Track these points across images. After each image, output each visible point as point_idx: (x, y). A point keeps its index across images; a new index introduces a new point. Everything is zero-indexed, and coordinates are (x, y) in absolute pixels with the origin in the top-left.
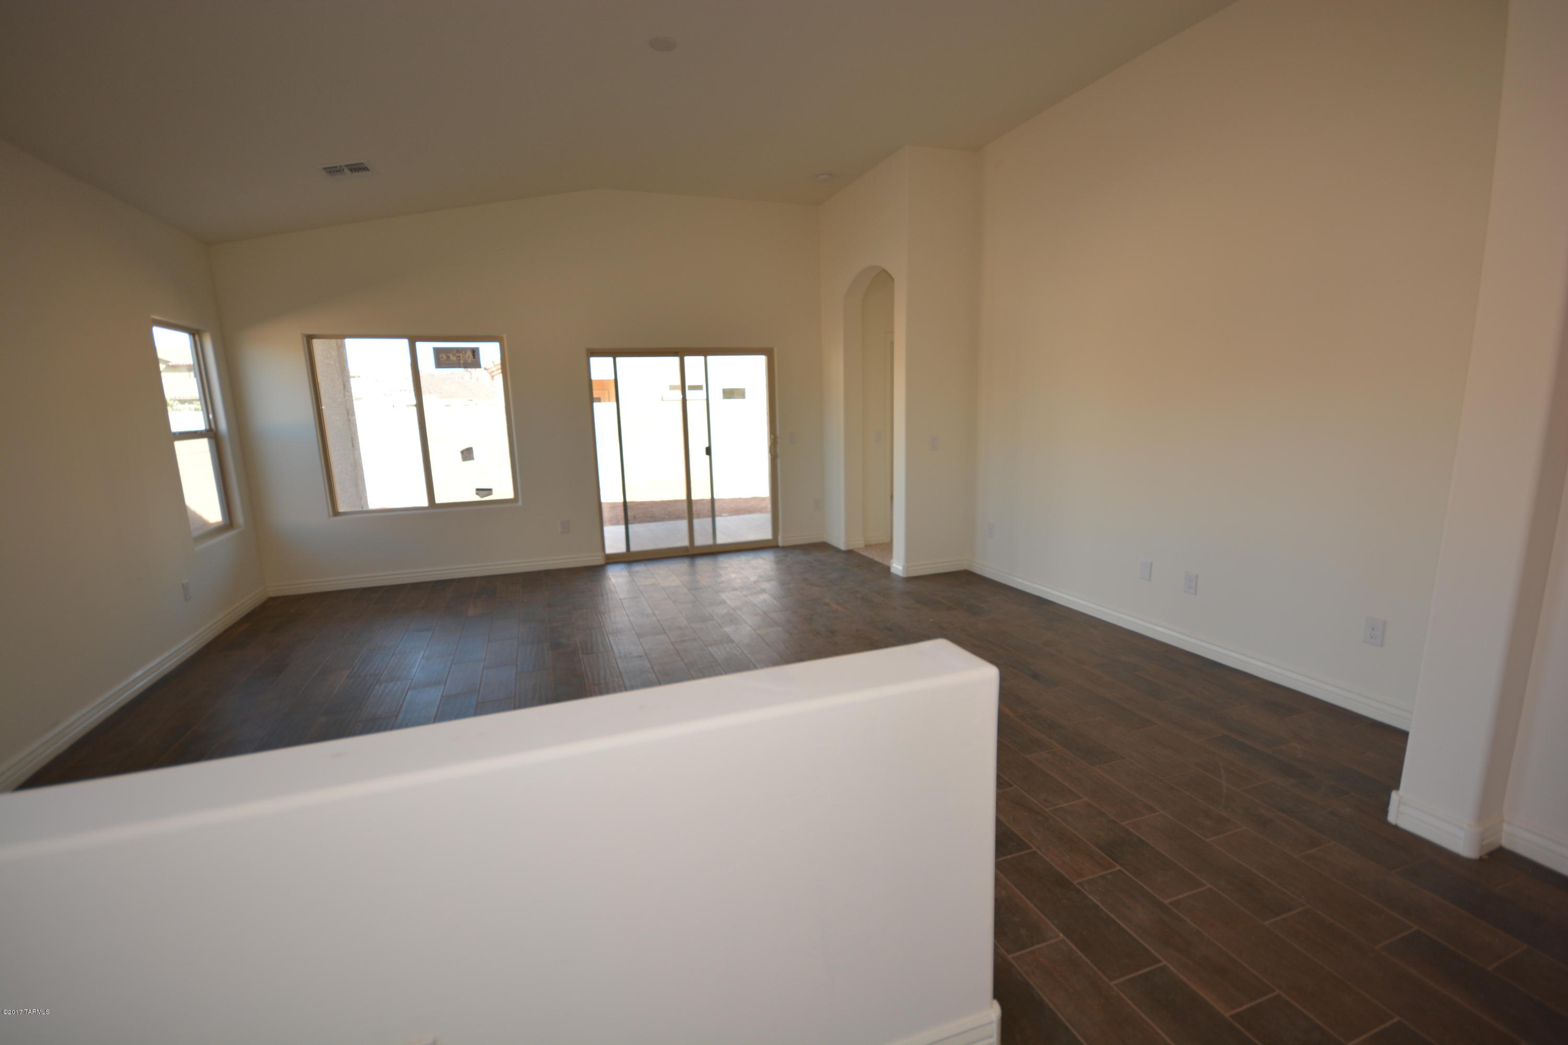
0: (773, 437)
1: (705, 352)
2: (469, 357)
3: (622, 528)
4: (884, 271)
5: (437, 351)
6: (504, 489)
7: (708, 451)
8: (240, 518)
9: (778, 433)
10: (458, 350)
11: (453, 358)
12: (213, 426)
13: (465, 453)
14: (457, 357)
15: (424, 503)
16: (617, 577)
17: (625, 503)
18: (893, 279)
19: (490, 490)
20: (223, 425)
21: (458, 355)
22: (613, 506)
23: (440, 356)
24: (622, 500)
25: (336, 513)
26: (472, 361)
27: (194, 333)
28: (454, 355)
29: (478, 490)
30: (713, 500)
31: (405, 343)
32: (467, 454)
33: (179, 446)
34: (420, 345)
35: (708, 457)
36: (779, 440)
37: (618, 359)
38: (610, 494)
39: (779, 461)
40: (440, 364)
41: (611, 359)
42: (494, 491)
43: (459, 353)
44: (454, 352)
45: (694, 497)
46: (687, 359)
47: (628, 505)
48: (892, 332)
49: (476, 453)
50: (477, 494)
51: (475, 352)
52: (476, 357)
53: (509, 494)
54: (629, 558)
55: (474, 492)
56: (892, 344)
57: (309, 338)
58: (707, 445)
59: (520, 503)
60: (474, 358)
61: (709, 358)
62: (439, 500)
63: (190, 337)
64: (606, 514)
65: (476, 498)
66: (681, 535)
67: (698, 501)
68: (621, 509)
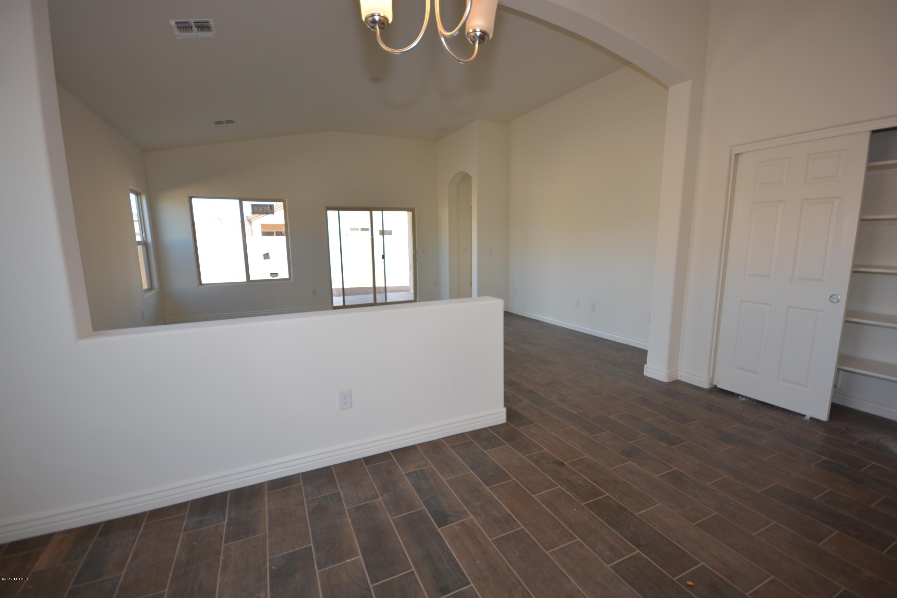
0: (414, 251)
1: (382, 209)
2: (269, 209)
3: (342, 298)
4: (467, 174)
5: (253, 206)
6: (284, 274)
7: (383, 257)
8: (156, 284)
9: (417, 249)
10: (264, 206)
11: (261, 209)
12: (145, 239)
13: (265, 256)
14: (263, 209)
15: (245, 280)
17: (343, 288)
18: (470, 178)
19: (277, 274)
20: (149, 239)
21: (263, 208)
22: (338, 290)
23: (255, 208)
24: (342, 287)
25: (200, 284)
26: (270, 211)
27: (139, 195)
28: (261, 208)
29: (271, 274)
30: (385, 287)
31: (237, 202)
32: (266, 256)
34: (244, 203)
35: (383, 260)
36: (417, 252)
37: (340, 212)
38: (336, 284)
39: (417, 262)
40: (254, 212)
41: (337, 212)
42: (279, 274)
43: (264, 207)
44: (262, 207)
45: (377, 285)
46: (374, 212)
47: (345, 290)
48: (471, 202)
49: (270, 256)
50: (271, 276)
51: (271, 207)
52: (272, 209)
53: (287, 276)
54: (345, 307)
55: (270, 274)
56: (471, 207)
58: (383, 254)
59: (292, 280)
60: (271, 209)
61: (384, 212)
62: (252, 278)
63: (135, 196)
64: (334, 292)
65: (271, 278)
66: (369, 298)
67: (379, 288)
68: (341, 291)
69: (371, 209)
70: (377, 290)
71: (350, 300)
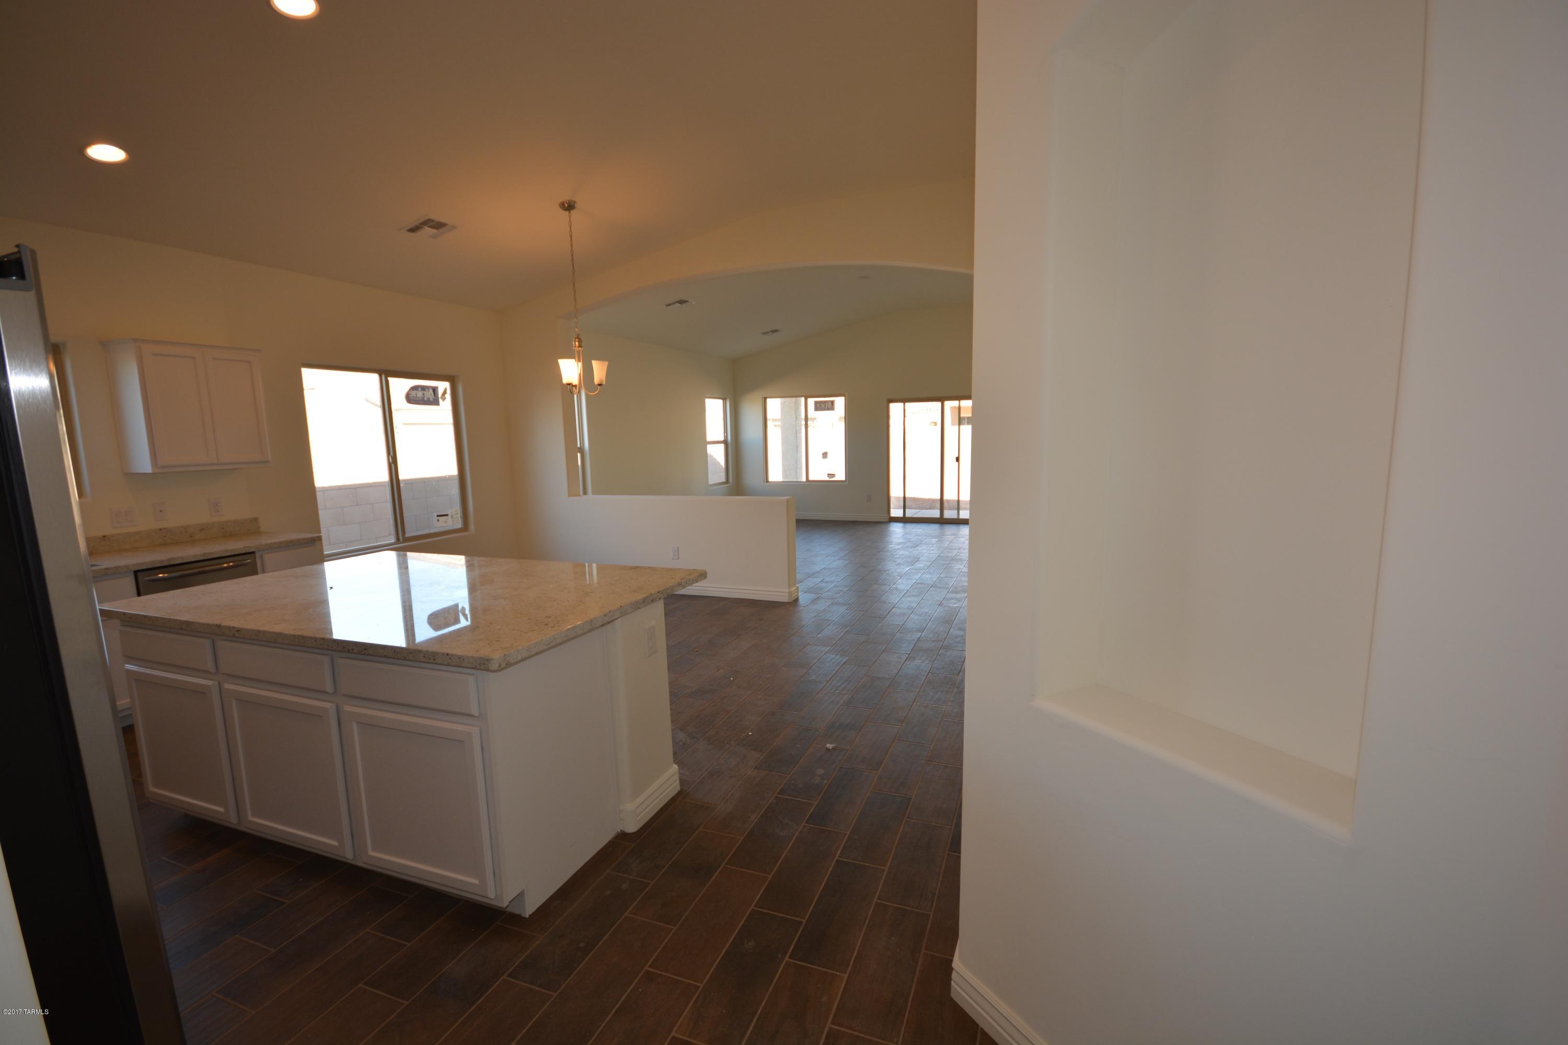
1: (957, 398)
2: (830, 405)
3: (901, 507)
5: (816, 403)
6: (841, 476)
7: (958, 459)
8: (731, 480)
10: (825, 402)
11: (823, 406)
12: (726, 439)
15: (804, 480)
16: (897, 530)
19: (834, 475)
20: (729, 437)
21: (825, 404)
22: (897, 498)
23: (817, 405)
24: (902, 496)
25: (767, 481)
27: (724, 399)
28: (823, 404)
29: (828, 474)
30: (958, 501)
33: (709, 446)
34: (809, 400)
35: (957, 463)
37: (905, 404)
38: (896, 491)
40: (817, 409)
41: (901, 404)
42: (836, 476)
45: (946, 497)
46: (946, 403)
49: (829, 455)
50: (828, 477)
51: (833, 402)
52: (833, 405)
53: (843, 478)
54: (904, 520)
57: (765, 399)
58: (957, 456)
59: (848, 483)
61: (961, 402)
62: (811, 478)
63: (722, 401)
64: (892, 500)
65: (827, 479)
66: (936, 514)
67: (948, 501)
68: (902, 499)
69: (942, 399)
70: (946, 505)
71: (910, 513)
